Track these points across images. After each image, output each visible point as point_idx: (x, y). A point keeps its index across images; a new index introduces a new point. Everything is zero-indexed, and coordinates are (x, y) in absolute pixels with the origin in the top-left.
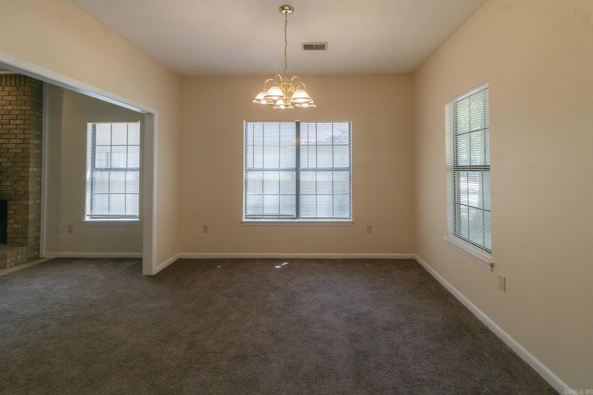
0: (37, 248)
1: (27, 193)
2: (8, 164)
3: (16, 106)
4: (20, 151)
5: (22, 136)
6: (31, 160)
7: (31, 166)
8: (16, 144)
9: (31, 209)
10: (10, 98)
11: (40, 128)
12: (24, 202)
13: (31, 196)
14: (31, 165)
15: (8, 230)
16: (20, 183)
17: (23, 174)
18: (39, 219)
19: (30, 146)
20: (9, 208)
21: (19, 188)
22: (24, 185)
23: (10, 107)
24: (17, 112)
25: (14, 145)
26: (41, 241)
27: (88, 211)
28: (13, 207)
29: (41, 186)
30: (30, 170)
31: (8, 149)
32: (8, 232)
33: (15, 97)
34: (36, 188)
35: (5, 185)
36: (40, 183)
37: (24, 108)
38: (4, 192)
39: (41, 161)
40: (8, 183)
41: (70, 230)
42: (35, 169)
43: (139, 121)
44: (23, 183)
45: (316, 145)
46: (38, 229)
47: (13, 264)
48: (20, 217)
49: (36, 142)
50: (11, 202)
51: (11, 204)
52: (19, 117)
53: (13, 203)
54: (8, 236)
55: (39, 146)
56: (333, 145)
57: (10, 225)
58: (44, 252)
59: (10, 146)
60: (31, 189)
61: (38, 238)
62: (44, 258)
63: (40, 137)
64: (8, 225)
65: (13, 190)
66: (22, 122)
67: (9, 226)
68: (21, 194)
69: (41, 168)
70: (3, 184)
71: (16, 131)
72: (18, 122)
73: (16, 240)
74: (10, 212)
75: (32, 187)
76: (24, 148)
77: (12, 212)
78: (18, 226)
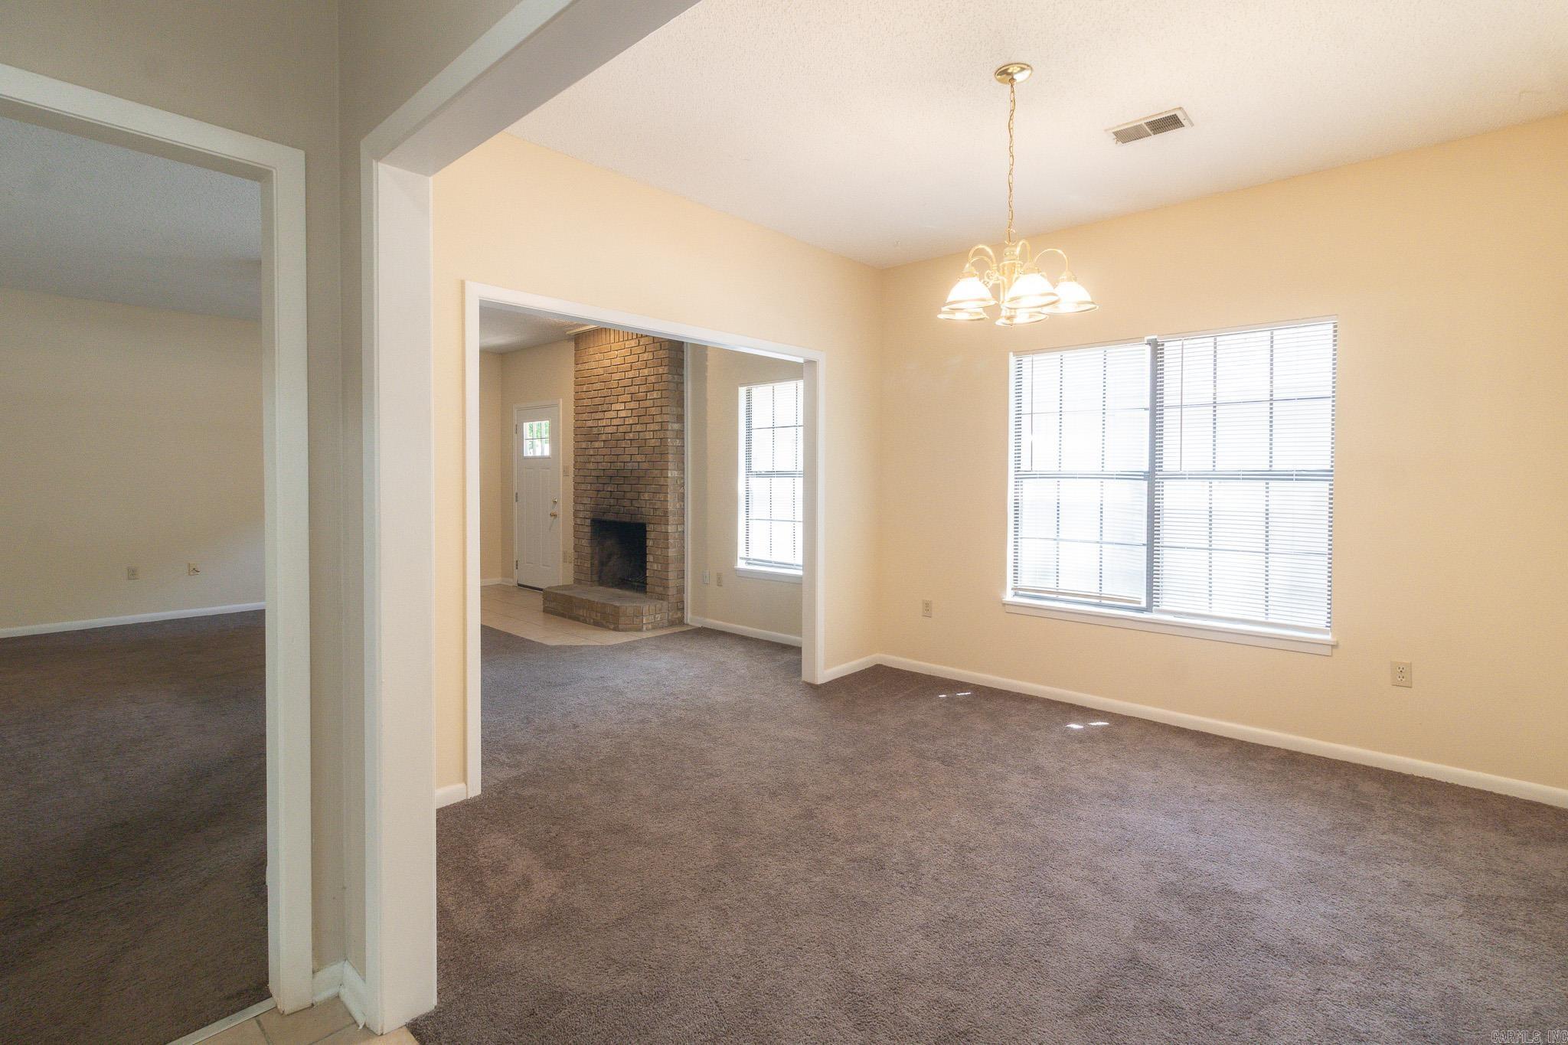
0: (680, 607)
1: (666, 513)
2: (645, 466)
3: (652, 369)
4: (658, 443)
5: (658, 419)
6: (670, 457)
7: (670, 468)
8: (653, 431)
9: (671, 541)
10: (645, 356)
11: (680, 402)
12: (664, 528)
13: (671, 519)
14: (671, 466)
15: (647, 571)
16: (658, 495)
17: (662, 481)
18: (682, 559)
19: (669, 434)
20: (648, 536)
21: (657, 505)
22: (662, 499)
23: (646, 372)
24: (653, 379)
25: (652, 433)
26: (685, 595)
27: (741, 551)
28: (652, 535)
29: (683, 501)
30: (669, 475)
31: (646, 439)
32: (647, 574)
33: (650, 353)
34: (678, 506)
35: (643, 498)
36: (682, 498)
37: (661, 371)
38: (643, 510)
39: (683, 458)
40: (647, 496)
41: (720, 581)
42: (675, 473)
44: (661, 495)
45: (1215, 403)
46: (681, 575)
47: (650, 626)
48: (660, 552)
49: (676, 426)
50: (650, 526)
51: (650, 530)
52: (656, 387)
53: (651, 528)
54: (649, 580)
55: (680, 434)
56: (1271, 400)
57: (650, 563)
58: (689, 615)
59: (648, 435)
60: (670, 508)
61: (681, 590)
62: (688, 625)
63: (680, 418)
64: (647, 563)
65: (652, 506)
67: (648, 566)
68: (661, 514)
69: (682, 470)
71: (653, 411)
72: (655, 395)
73: (657, 589)
74: (649, 543)
75: (672, 505)
76: (662, 438)
77: (651, 543)
78: (657, 566)
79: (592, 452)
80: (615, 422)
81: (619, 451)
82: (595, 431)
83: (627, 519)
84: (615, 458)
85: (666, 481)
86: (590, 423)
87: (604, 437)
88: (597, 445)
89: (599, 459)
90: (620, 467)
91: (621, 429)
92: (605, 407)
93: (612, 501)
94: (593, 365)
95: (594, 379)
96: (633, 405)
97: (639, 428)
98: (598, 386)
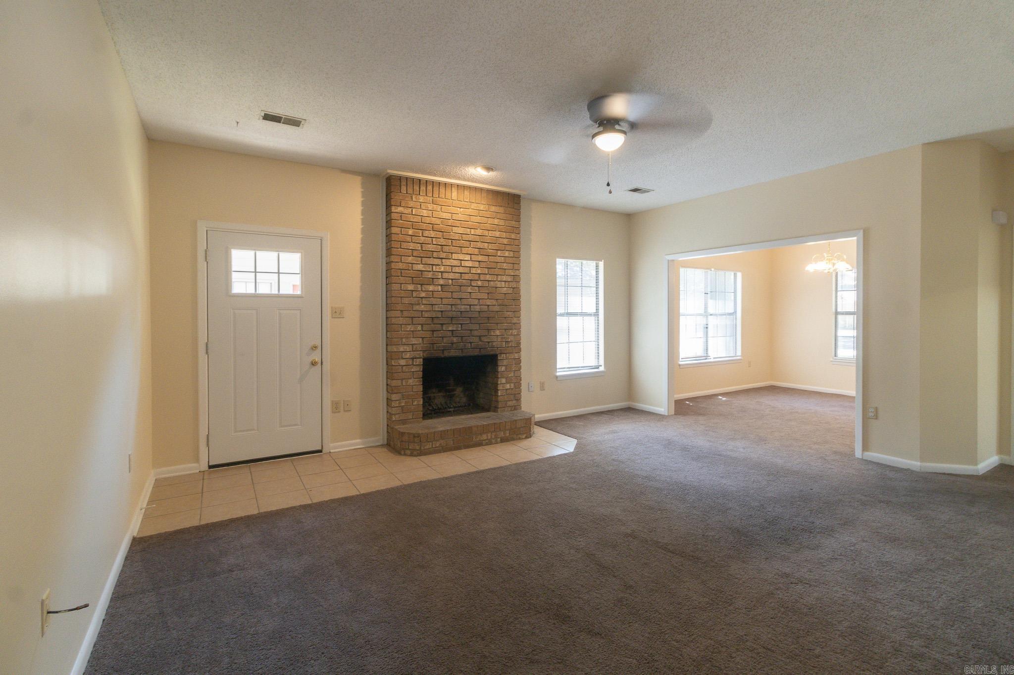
1: (518, 344)
2: (496, 308)
3: (504, 233)
4: (510, 291)
5: (511, 273)
8: (505, 282)
10: (496, 221)
12: (516, 356)
15: (499, 392)
16: (511, 332)
17: (515, 320)
20: (500, 363)
21: (511, 338)
22: (516, 334)
23: (497, 234)
24: (505, 241)
25: (503, 283)
28: (505, 363)
31: (496, 288)
32: (499, 395)
33: (502, 220)
35: (494, 334)
38: (494, 344)
40: (498, 333)
41: (542, 387)
43: (603, 260)
44: (515, 332)
48: (512, 374)
50: (502, 356)
51: (502, 359)
52: (508, 248)
53: (503, 357)
57: (501, 385)
59: (499, 284)
64: (499, 385)
65: (504, 340)
66: (512, 254)
67: (500, 387)
68: (513, 345)
70: (492, 334)
71: (505, 266)
72: (507, 254)
73: (510, 403)
74: (501, 369)
76: (514, 288)
77: (503, 369)
78: (510, 386)
79: (423, 295)
80: (457, 270)
81: (464, 295)
82: (430, 275)
83: (476, 353)
84: (459, 302)
85: (519, 320)
86: (421, 267)
87: (441, 282)
88: (431, 288)
89: (434, 301)
90: (466, 309)
91: (466, 277)
92: (443, 255)
93: (455, 340)
94: (425, 213)
95: (424, 226)
96: (480, 258)
97: (488, 277)
98: (433, 234)
